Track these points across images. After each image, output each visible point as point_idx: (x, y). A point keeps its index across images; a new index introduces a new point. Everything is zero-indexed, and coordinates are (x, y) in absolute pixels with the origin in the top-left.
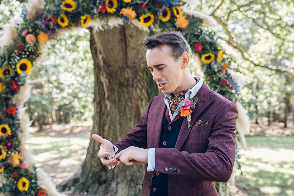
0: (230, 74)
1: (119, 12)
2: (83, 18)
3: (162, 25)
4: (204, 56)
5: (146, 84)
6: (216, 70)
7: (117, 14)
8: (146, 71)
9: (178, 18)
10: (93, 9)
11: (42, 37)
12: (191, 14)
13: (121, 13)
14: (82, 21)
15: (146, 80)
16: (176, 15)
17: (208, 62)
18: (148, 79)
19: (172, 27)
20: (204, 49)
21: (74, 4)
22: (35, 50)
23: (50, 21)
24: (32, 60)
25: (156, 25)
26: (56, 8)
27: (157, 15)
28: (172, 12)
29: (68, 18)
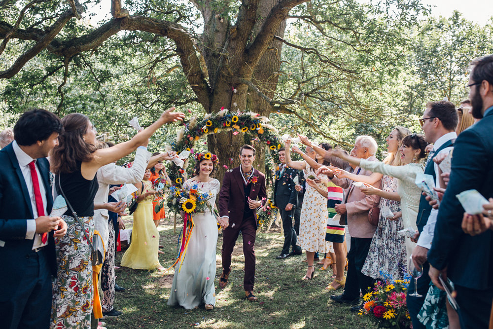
3: (252, 131)
4: (271, 147)
9: (259, 129)
10: (220, 125)
11: (197, 138)
12: (265, 127)
13: (232, 126)
14: (215, 130)
17: (273, 149)
19: (256, 133)
20: (271, 144)
21: (211, 122)
22: (193, 144)
23: (201, 131)
24: (191, 148)
25: (249, 132)
26: (203, 125)
27: (249, 128)
28: (256, 126)
29: (208, 129)
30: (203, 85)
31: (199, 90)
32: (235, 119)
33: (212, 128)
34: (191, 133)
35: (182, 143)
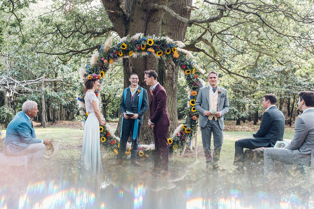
0: (199, 80)
2: (130, 52)
3: (167, 56)
4: (186, 71)
6: (192, 78)
7: (146, 50)
10: (135, 48)
11: (111, 61)
12: (181, 51)
13: (148, 50)
14: (130, 54)
16: (174, 52)
17: (188, 74)
19: (171, 57)
20: (186, 68)
21: (126, 45)
22: (107, 67)
23: (115, 54)
24: (105, 71)
25: (164, 56)
26: (118, 48)
27: (164, 51)
28: (172, 50)
29: (123, 52)
30: (119, 12)
31: (115, 18)
32: (150, 42)
33: (127, 51)
34: (106, 55)
35: (96, 66)
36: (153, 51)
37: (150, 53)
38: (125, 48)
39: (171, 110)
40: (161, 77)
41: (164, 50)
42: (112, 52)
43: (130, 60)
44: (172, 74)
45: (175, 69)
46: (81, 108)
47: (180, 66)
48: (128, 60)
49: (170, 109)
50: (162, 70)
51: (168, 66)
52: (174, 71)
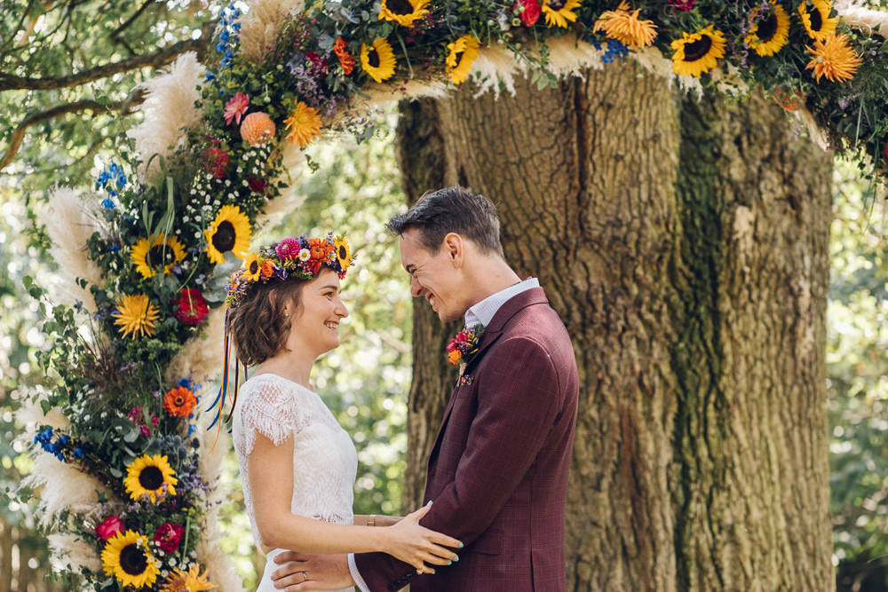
1: (591, 24)
2: (455, 47)
5: (665, 318)
7: (582, 30)
8: (667, 256)
9: (818, 43)
10: (492, 14)
12: (870, 26)
13: (598, 26)
14: (451, 61)
15: (667, 300)
16: (812, 34)
18: (675, 298)
19: (796, 76)
22: (270, 173)
23: (333, 60)
24: (253, 211)
25: (733, 70)
26: (357, 13)
27: (737, 31)
28: (795, 23)
29: (396, 49)
33: (426, 38)
34: (258, 76)
35: (180, 167)
36: (644, 31)
37: (618, 47)
38: (417, 14)
39: (789, 533)
40: (706, 267)
41: (733, 19)
42: (312, 50)
43: (457, 136)
44: (790, 242)
45: (805, 205)
46: (64, 516)
47: (870, 150)
48: (441, 140)
49: (782, 523)
50: (712, 211)
51: (753, 181)
52: (799, 220)
